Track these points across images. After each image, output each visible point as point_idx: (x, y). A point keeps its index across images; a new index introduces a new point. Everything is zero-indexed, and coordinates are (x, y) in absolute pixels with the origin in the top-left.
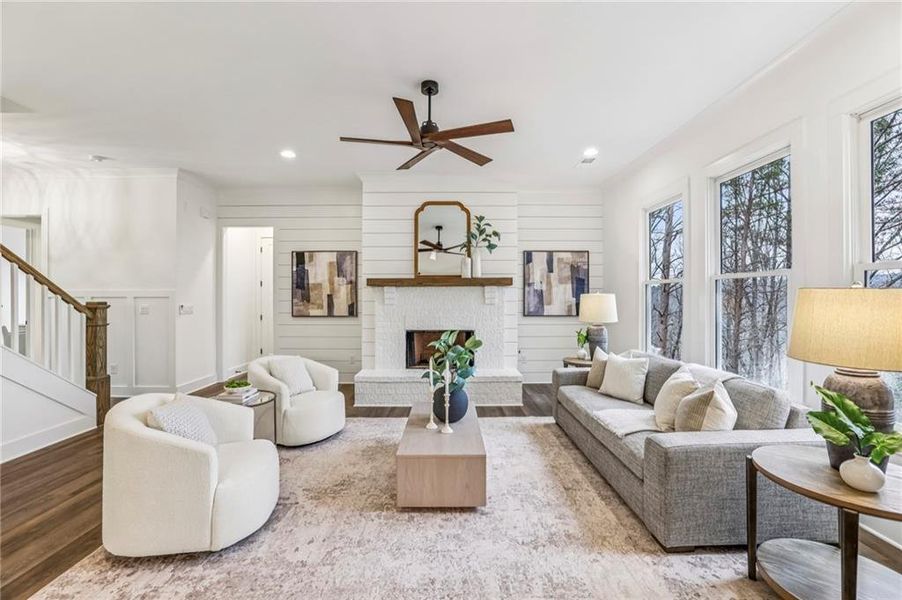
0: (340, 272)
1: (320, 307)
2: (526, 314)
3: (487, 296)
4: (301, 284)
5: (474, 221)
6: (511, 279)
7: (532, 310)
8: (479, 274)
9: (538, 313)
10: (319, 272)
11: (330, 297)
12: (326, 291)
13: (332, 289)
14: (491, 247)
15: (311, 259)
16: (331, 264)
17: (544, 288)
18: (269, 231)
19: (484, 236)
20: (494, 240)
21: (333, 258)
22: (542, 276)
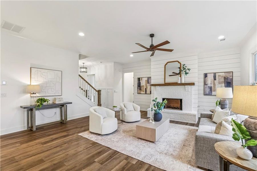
0: (148, 83)
1: (144, 91)
2: (205, 94)
3: (186, 88)
4: (139, 86)
5: (182, 66)
6: (194, 83)
7: (207, 93)
8: (183, 82)
9: (210, 94)
10: (143, 83)
11: (146, 89)
12: (145, 87)
13: (146, 87)
14: (186, 73)
15: (141, 79)
16: (146, 80)
17: (212, 85)
18: (133, 73)
19: (185, 70)
20: (187, 71)
21: (146, 79)
22: (211, 82)
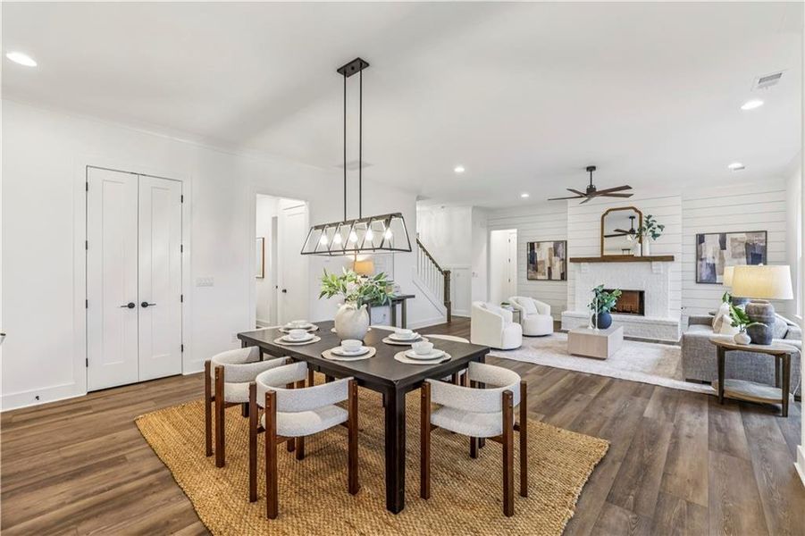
0: (556, 254)
1: (544, 274)
2: (699, 281)
3: (653, 268)
4: (532, 261)
5: (644, 219)
6: (673, 257)
7: (704, 278)
8: (647, 253)
9: (711, 280)
10: (543, 254)
11: (549, 268)
12: (547, 265)
13: (551, 263)
14: (655, 236)
15: (538, 246)
16: (550, 249)
17: (717, 262)
18: (515, 231)
19: (651, 228)
20: (658, 231)
21: (552, 245)
22: (714, 253)
